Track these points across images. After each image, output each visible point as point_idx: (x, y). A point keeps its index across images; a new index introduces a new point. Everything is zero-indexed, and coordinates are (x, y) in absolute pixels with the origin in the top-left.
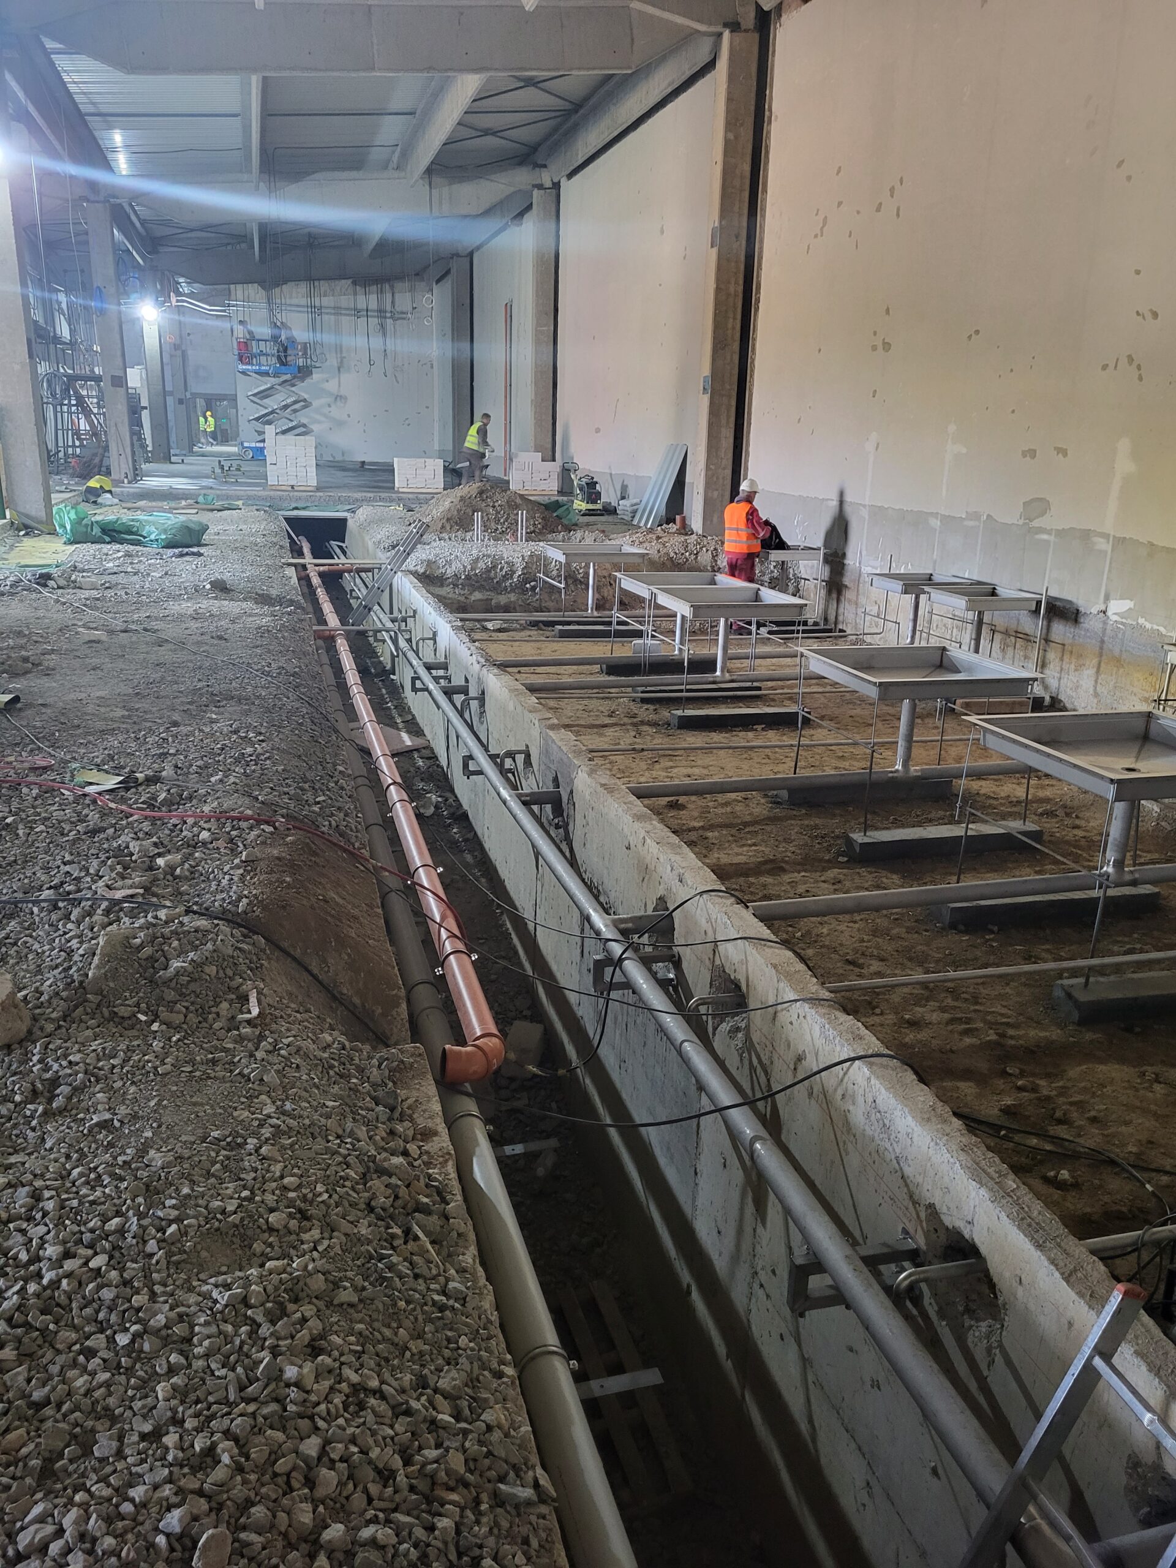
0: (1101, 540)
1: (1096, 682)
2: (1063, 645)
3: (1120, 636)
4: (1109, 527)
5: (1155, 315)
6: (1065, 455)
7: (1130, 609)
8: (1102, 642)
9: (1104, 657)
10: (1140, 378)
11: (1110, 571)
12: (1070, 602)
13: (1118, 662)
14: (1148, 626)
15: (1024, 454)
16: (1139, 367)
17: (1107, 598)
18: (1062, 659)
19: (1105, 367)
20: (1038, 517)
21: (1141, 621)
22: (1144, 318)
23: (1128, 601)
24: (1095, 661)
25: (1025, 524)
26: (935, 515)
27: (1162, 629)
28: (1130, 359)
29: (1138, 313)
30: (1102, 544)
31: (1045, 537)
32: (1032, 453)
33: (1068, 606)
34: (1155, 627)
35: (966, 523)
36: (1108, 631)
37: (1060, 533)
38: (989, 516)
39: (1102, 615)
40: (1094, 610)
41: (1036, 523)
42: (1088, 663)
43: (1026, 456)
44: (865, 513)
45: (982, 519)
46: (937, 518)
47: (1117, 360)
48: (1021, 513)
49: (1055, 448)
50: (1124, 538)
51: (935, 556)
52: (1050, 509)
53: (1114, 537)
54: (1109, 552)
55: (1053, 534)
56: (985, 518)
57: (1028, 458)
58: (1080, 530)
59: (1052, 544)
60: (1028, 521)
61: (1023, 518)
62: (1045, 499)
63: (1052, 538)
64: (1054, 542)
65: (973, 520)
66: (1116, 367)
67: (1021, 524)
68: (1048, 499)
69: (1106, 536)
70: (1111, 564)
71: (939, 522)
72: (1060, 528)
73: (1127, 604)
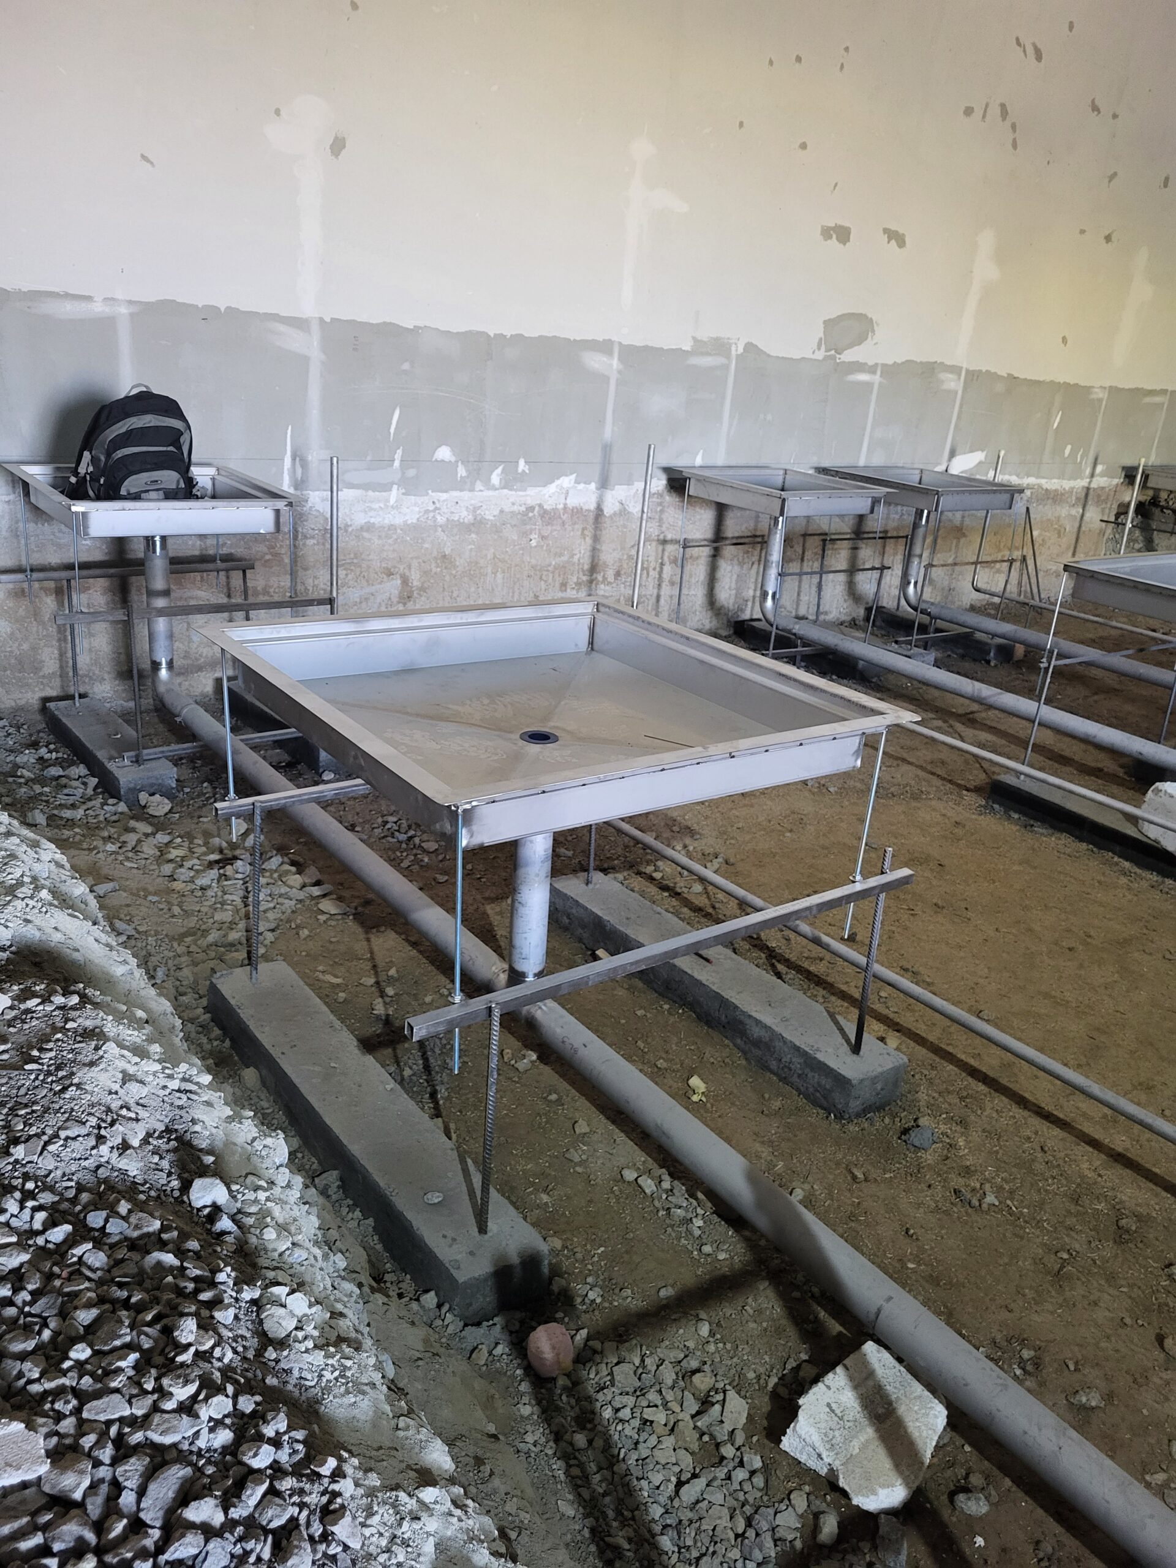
0: (951, 376)
2: (888, 531)
6: (901, 242)
7: (980, 463)
9: (940, 532)
11: (959, 417)
13: (960, 531)
17: (953, 454)
18: (885, 552)
19: (968, 111)
20: (851, 346)
22: (1025, 51)
23: (981, 453)
25: (826, 358)
28: (1004, 112)
29: (1018, 41)
30: (952, 383)
31: (863, 377)
32: (842, 234)
35: (694, 360)
37: (891, 371)
41: (848, 356)
43: (830, 237)
44: (310, 346)
45: (734, 353)
46: (610, 353)
47: (987, 106)
48: (821, 339)
49: (886, 231)
50: (980, 371)
51: (608, 433)
52: (873, 331)
53: (967, 371)
54: (960, 393)
55: (879, 373)
56: (741, 350)
57: (834, 242)
58: (921, 363)
59: (876, 387)
60: (833, 352)
61: (823, 347)
62: (865, 316)
63: (877, 378)
64: (880, 383)
65: (708, 354)
66: (984, 116)
67: (820, 358)
68: (870, 316)
69: (955, 370)
70: (961, 407)
71: (615, 362)
72: (890, 362)
73: (979, 456)
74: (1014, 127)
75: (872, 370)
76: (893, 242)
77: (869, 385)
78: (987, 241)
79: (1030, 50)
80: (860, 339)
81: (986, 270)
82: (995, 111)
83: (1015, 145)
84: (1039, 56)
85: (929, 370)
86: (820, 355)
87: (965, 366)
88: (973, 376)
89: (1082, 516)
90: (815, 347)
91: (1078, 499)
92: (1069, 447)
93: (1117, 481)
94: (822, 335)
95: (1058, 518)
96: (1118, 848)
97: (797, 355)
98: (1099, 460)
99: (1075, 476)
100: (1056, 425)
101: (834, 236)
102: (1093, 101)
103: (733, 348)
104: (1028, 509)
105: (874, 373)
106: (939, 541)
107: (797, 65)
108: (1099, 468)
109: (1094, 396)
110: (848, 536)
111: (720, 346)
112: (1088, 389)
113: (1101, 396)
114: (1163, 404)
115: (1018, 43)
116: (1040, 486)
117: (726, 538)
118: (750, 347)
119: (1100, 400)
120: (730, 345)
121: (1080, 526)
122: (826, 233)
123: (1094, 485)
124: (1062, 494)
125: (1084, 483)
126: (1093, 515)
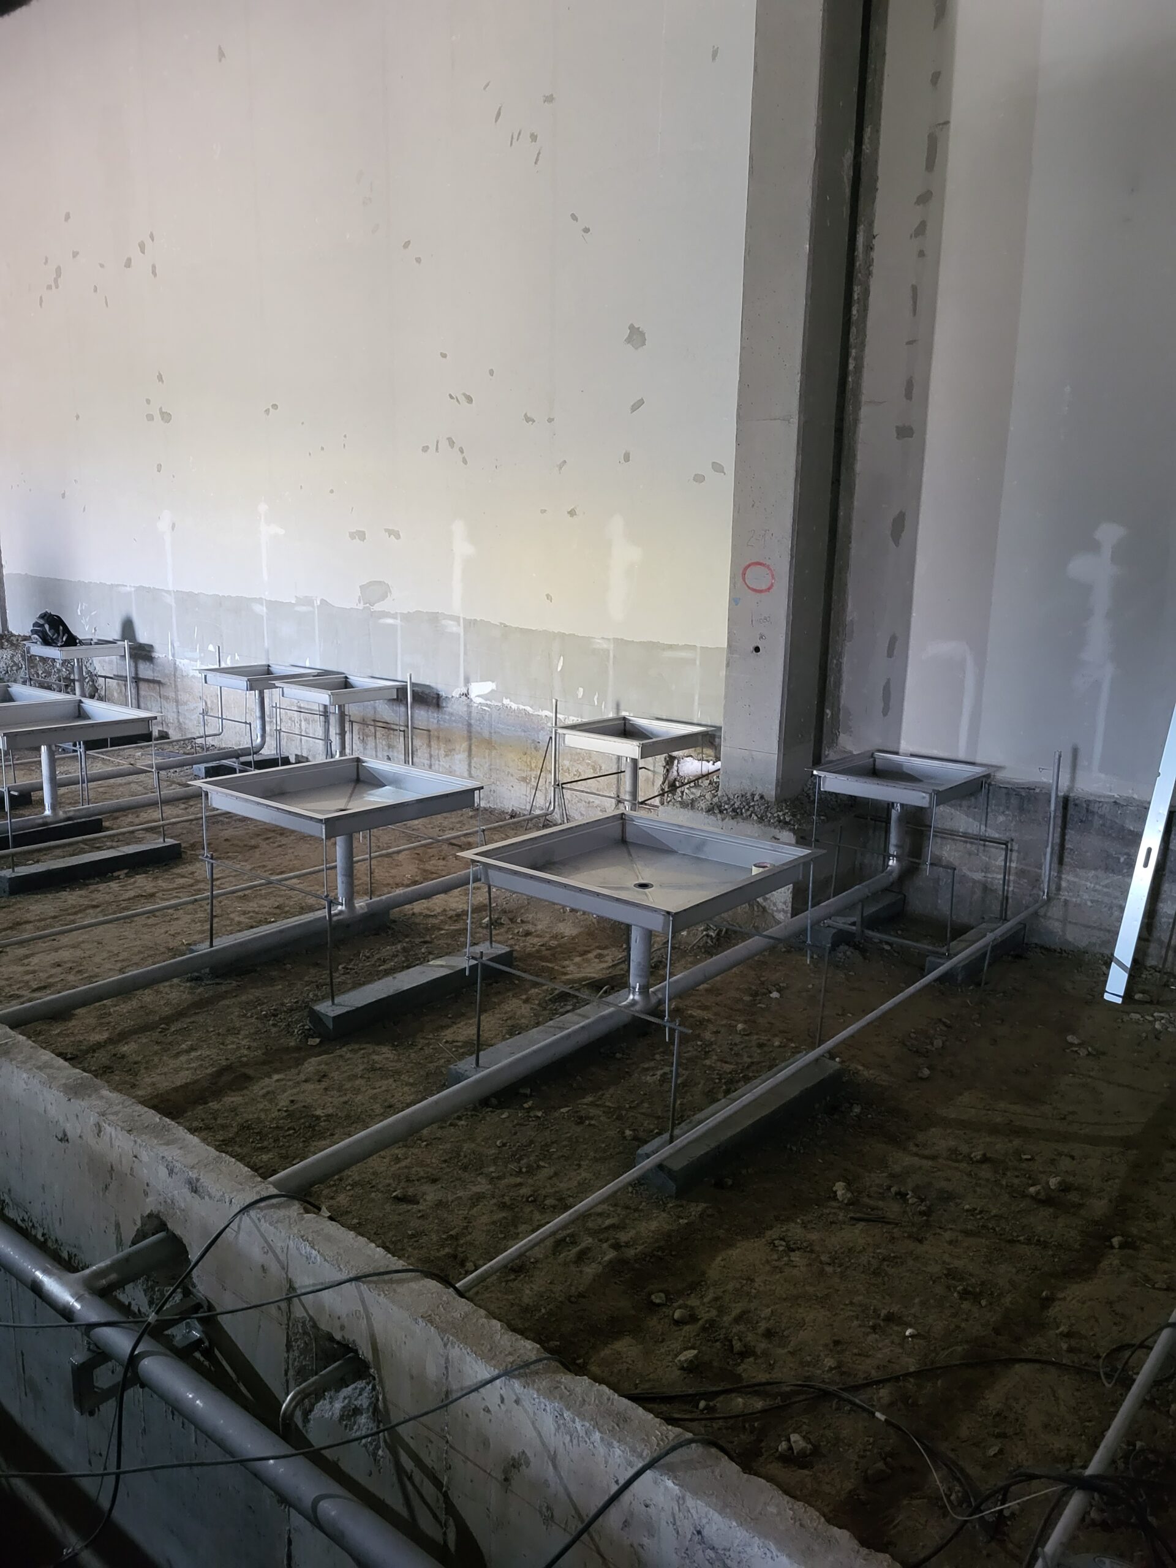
0: (452, 623)
1: (470, 765)
2: (429, 731)
3: (487, 718)
4: (456, 607)
5: (469, 399)
6: (397, 536)
7: (493, 691)
8: (470, 725)
9: (474, 740)
10: (465, 461)
11: (465, 654)
12: (429, 686)
13: (489, 744)
14: (514, 706)
15: (352, 536)
16: (461, 451)
17: (467, 681)
18: (429, 746)
19: (425, 449)
20: (378, 601)
21: (506, 702)
22: (458, 400)
23: (490, 683)
24: (465, 745)
25: (365, 608)
26: (260, 601)
27: (528, 709)
28: (451, 443)
29: (451, 397)
30: (453, 627)
31: (390, 621)
32: (361, 535)
33: (427, 691)
34: (522, 707)
35: (298, 608)
36: (474, 714)
37: (407, 617)
38: (322, 601)
39: (464, 698)
40: (456, 693)
41: (377, 607)
42: (458, 747)
43: (355, 538)
44: (170, 600)
45: (315, 604)
46: (262, 604)
47: (437, 442)
48: (359, 597)
50: (475, 620)
51: (266, 644)
52: (390, 592)
53: (464, 619)
54: (462, 634)
55: (399, 618)
56: (319, 603)
57: (357, 541)
58: (427, 613)
59: (399, 628)
60: (368, 605)
61: (361, 602)
62: (384, 583)
63: (398, 621)
64: (401, 626)
65: (304, 605)
66: (437, 449)
67: (361, 608)
68: (386, 582)
69: (456, 619)
70: (465, 646)
71: (265, 609)
72: (405, 612)
73: (488, 686)
75: (395, 616)
76: (392, 536)
77: (394, 627)
78: (459, 528)
79: (462, 399)
80: (383, 597)
81: (462, 548)
82: (444, 444)
85: (434, 618)
86: (361, 606)
87: (461, 616)
88: (470, 624)
90: (357, 601)
94: (359, 594)
97: (348, 606)
98: (621, 707)
101: (357, 537)
102: (526, 415)
103: (315, 602)
105: (396, 618)
107: (322, 451)
109: (593, 646)
111: (308, 601)
112: (589, 640)
113: (605, 646)
114: (694, 660)
119: (608, 651)
120: (313, 600)
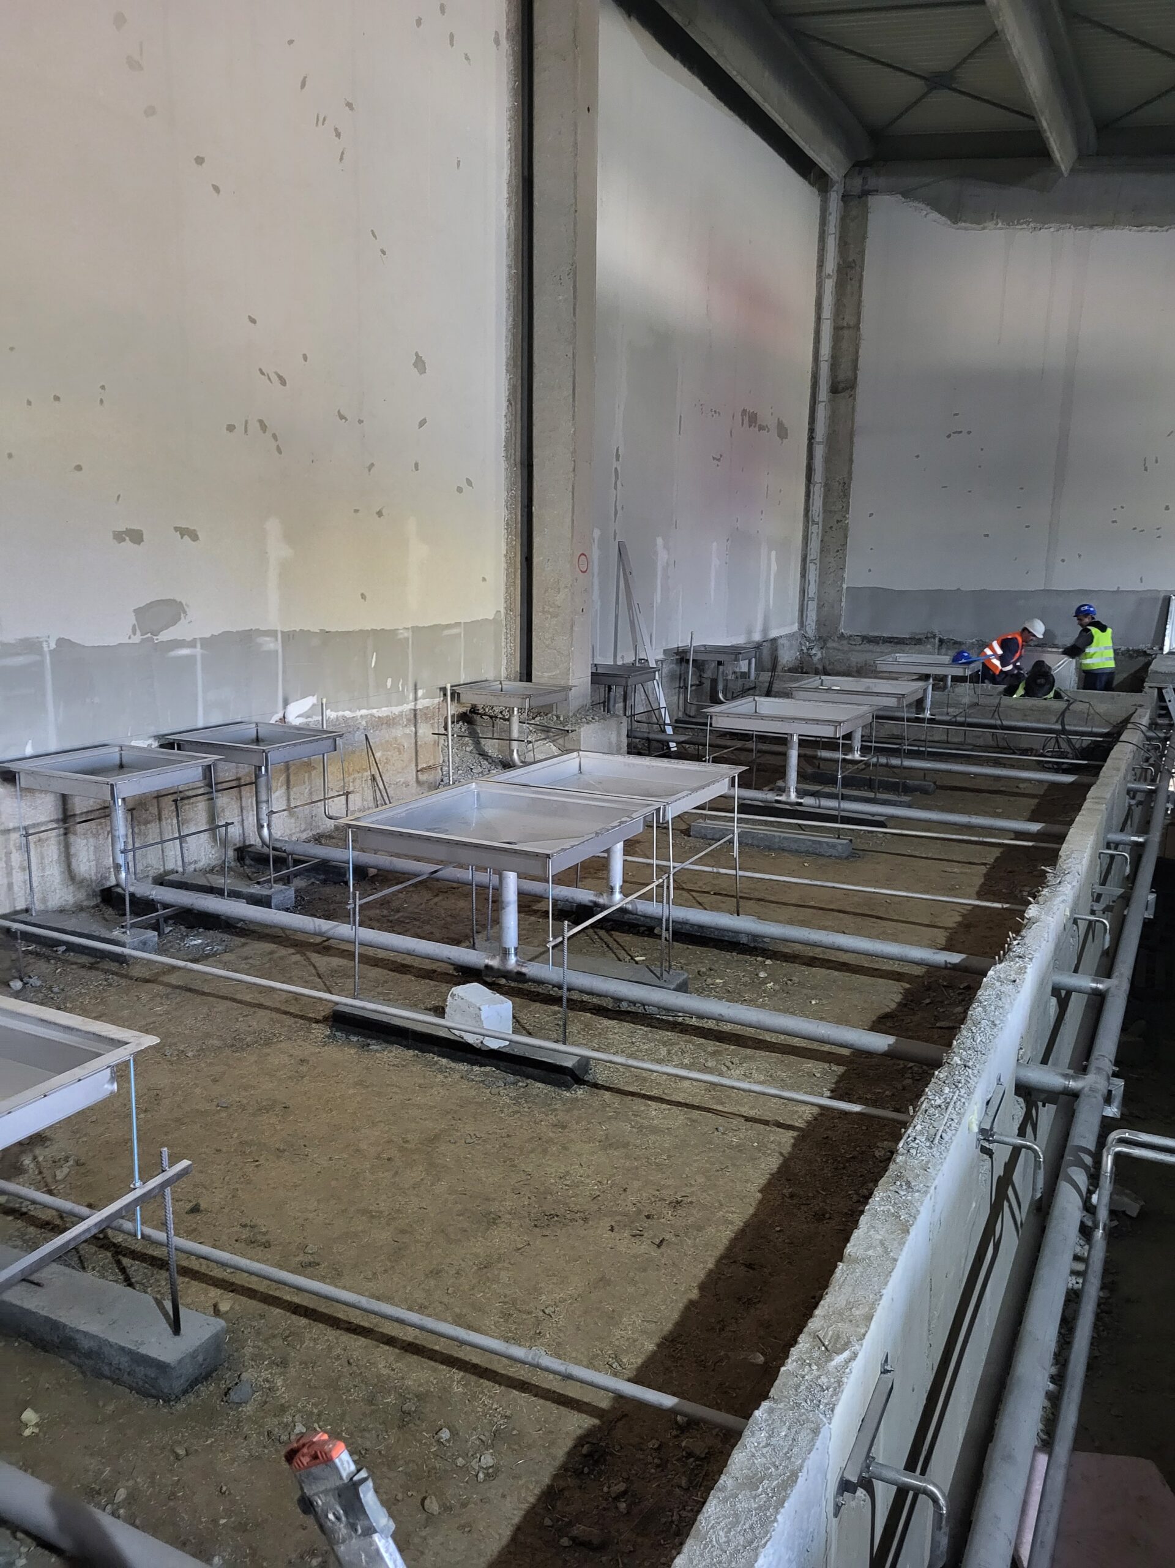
0: (268, 639)
1: (289, 799)
4: (273, 620)
5: (282, 380)
6: (194, 537)
7: (313, 706)
9: (291, 770)
11: (284, 672)
14: (334, 715)
17: (286, 703)
19: (232, 428)
20: (166, 627)
21: (327, 713)
22: (269, 379)
23: (310, 699)
24: (283, 778)
25: (143, 641)
27: (348, 714)
28: (263, 426)
29: (262, 371)
30: (269, 644)
31: (185, 652)
32: (136, 537)
34: (340, 713)
39: (281, 722)
41: (165, 636)
42: (274, 784)
43: (124, 540)
45: (46, 649)
47: (246, 422)
48: (134, 626)
49: (176, 529)
52: (185, 612)
53: (282, 632)
54: (280, 651)
55: (199, 645)
56: (53, 646)
57: (128, 544)
58: (237, 632)
59: (199, 658)
60: (149, 635)
61: (138, 632)
62: (174, 601)
63: (198, 651)
64: (202, 655)
65: (19, 654)
66: (246, 431)
67: (137, 642)
68: (178, 600)
69: (272, 633)
70: (284, 663)
72: (208, 635)
73: (310, 701)
74: (275, 436)
75: (192, 644)
76: (186, 537)
77: (191, 658)
78: (273, 527)
79: (274, 378)
80: (175, 621)
81: (278, 551)
82: (254, 426)
83: (279, 451)
84: (283, 382)
85: (247, 638)
86: (137, 639)
87: (279, 629)
88: (289, 637)
89: (416, 733)
90: (130, 632)
91: (408, 720)
92: (389, 680)
93: (438, 700)
94: (135, 622)
95: (396, 739)
96: (436, 1049)
97: (113, 641)
98: (418, 687)
99: (402, 701)
100: (373, 665)
101: (127, 538)
102: (339, 412)
103: (45, 645)
104: (366, 736)
105: (195, 647)
106: (292, 777)
107: (57, 403)
108: (420, 693)
109: (401, 636)
110: (201, 791)
111: (30, 646)
112: (394, 632)
113: (406, 635)
114: (460, 634)
115: (262, 373)
116: (372, 715)
117: (74, 815)
118: (61, 642)
119: (407, 639)
120: (41, 643)
121: (416, 742)
122: (119, 537)
123: (419, 706)
124: (394, 719)
125: (411, 706)
126: (425, 731)
